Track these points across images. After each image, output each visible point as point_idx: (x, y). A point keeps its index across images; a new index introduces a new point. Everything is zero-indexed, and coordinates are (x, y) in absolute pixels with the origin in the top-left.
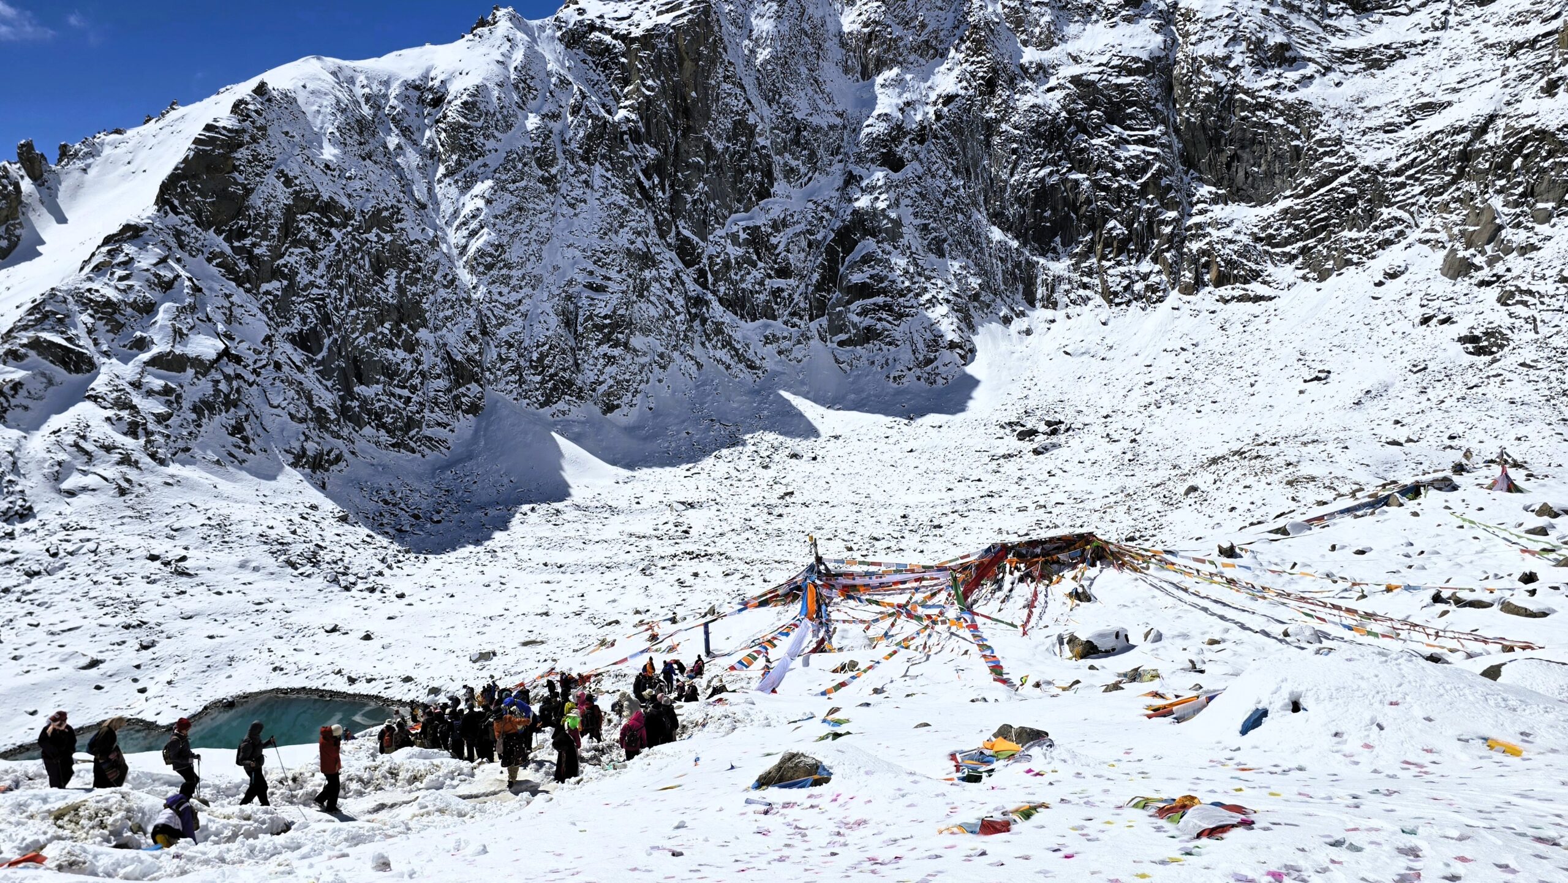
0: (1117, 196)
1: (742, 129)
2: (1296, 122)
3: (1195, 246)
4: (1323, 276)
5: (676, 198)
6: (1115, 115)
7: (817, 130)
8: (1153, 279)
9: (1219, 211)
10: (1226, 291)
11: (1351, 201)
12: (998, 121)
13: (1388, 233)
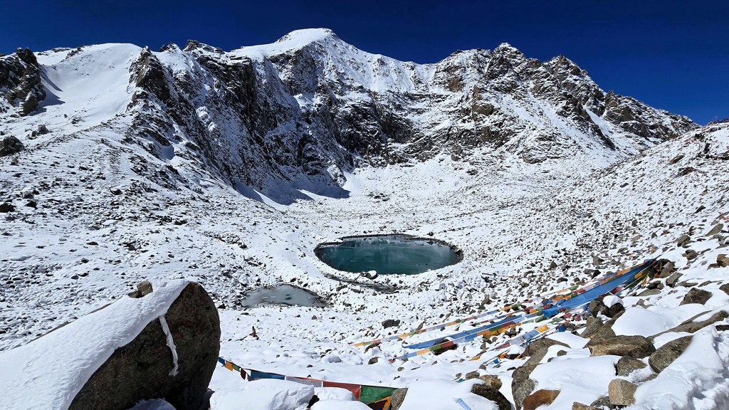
0: (369, 138)
1: (266, 104)
2: (408, 124)
3: (391, 153)
4: (424, 161)
5: (252, 123)
6: (365, 117)
7: (285, 108)
8: (383, 161)
9: (394, 145)
10: (401, 164)
11: (425, 144)
12: (335, 114)
13: (436, 151)
